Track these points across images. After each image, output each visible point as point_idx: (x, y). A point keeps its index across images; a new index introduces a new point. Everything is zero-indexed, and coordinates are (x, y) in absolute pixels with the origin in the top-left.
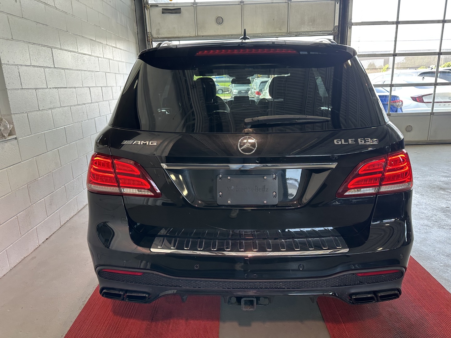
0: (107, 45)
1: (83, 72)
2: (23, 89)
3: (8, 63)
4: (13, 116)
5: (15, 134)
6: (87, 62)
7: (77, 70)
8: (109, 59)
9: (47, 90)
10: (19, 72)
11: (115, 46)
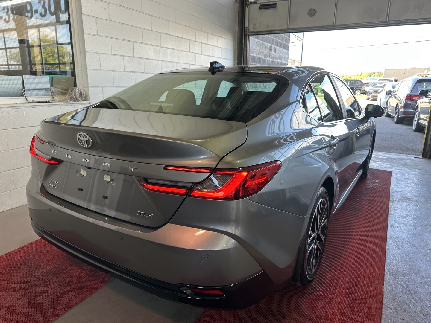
0: (196, 41)
1: (163, 62)
2: (101, 70)
3: (91, 51)
4: (90, 88)
5: (89, 100)
6: (170, 55)
7: (158, 60)
8: (196, 54)
9: (124, 73)
10: (100, 58)
11: (206, 43)
